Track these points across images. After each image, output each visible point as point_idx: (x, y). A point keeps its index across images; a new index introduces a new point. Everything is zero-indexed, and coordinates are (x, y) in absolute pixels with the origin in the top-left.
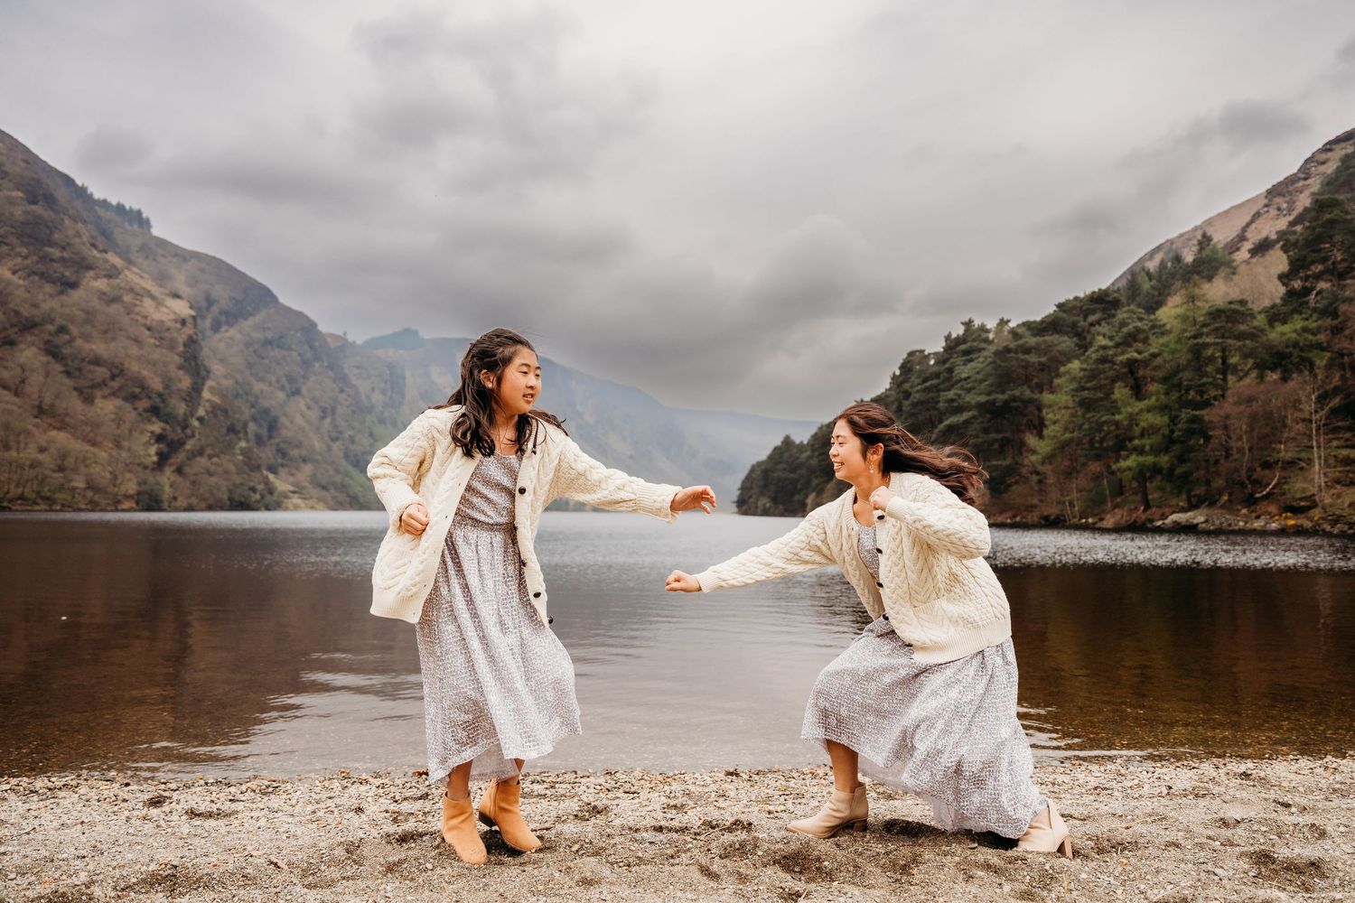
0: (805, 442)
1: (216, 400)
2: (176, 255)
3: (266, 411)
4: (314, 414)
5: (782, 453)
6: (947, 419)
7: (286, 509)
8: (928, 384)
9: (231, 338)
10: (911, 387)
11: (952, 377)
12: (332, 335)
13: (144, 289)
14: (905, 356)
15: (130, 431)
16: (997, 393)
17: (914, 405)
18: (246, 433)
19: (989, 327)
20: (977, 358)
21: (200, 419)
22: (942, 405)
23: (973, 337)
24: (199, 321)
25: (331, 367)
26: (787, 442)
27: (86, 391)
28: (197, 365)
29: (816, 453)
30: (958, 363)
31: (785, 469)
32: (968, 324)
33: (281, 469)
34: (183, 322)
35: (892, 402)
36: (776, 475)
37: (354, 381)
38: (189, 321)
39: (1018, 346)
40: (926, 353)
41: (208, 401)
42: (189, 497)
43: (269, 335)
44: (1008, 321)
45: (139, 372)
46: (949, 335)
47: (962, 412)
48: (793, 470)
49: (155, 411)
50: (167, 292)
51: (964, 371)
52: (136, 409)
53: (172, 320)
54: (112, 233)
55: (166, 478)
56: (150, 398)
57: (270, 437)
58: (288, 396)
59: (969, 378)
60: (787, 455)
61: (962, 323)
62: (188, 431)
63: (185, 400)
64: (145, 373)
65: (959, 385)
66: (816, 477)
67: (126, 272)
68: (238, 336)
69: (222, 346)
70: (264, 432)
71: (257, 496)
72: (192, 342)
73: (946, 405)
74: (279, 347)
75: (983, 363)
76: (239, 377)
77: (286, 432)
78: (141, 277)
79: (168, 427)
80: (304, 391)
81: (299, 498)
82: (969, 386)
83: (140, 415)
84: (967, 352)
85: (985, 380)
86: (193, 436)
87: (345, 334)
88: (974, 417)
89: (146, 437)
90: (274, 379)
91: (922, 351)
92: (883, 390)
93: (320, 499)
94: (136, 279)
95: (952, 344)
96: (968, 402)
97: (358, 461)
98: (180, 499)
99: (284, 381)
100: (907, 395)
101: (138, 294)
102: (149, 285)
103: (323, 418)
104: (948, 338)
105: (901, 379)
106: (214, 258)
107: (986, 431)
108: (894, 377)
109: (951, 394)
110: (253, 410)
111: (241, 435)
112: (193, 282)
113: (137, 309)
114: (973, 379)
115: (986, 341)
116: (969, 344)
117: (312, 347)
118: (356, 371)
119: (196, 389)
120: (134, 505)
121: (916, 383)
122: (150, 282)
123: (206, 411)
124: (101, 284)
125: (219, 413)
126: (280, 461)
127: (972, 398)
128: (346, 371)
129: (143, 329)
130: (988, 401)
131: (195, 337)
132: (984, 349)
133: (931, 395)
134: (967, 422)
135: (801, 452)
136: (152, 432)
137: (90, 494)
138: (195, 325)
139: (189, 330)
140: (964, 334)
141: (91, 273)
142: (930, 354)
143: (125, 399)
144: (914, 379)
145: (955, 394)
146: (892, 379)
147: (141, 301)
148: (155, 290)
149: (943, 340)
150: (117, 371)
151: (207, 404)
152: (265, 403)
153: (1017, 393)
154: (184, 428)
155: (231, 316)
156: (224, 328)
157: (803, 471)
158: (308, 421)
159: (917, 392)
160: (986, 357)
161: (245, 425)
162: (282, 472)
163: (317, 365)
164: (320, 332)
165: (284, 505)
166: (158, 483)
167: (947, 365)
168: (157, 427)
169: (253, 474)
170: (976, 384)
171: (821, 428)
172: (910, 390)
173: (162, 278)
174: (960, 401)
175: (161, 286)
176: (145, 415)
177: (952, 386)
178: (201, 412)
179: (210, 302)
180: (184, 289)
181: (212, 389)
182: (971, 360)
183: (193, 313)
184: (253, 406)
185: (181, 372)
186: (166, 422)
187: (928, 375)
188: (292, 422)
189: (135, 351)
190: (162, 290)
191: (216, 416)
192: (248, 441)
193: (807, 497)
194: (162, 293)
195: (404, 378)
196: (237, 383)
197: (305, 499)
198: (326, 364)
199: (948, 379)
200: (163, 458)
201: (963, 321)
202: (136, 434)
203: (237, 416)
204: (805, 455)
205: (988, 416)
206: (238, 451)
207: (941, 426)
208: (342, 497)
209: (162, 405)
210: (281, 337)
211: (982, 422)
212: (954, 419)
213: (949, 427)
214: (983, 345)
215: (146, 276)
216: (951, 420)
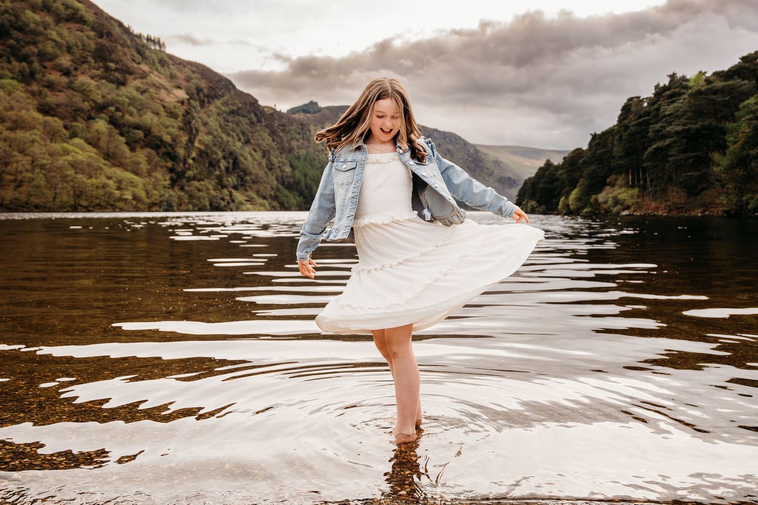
0: (560, 164)
1: (202, 147)
2: (178, 63)
3: (232, 153)
4: (258, 155)
5: (544, 172)
6: (655, 144)
7: (243, 210)
8: (641, 120)
9: (210, 111)
10: (629, 123)
11: (659, 115)
12: (267, 107)
13: (160, 84)
14: (625, 101)
15: (156, 166)
16: (692, 124)
17: (630, 135)
18: (219, 166)
19: (688, 77)
20: (678, 100)
21: (193, 159)
22: (651, 134)
23: (676, 85)
24: (192, 102)
25: (267, 126)
26: (548, 164)
27: (132, 144)
28: (191, 127)
29: (566, 171)
30: (664, 104)
32: (673, 76)
34: (182, 103)
37: (280, 133)
38: (186, 101)
39: (708, 89)
40: (641, 98)
41: (198, 148)
42: (188, 204)
43: (232, 108)
44: (705, 73)
45: (159, 133)
46: (658, 85)
47: (666, 139)
48: (551, 183)
49: (168, 155)
50: (174, 85)
51: (669, 109)
52: (158, 154)
53: (175, 102)
54: (144, 53)
55: (176, 193)
56: (165, 147)
57: (234, 169)
58: (243, 144)
59: (672, 114)
60: (547, 172)
61: (668, 76)
62: (187, 166)
63: (185, 148)
64: (162, 133)
65: (664, 119)
67: (151, 75)
68: (214, 109)
69: (205, 116)
70: (231, 166)
71: (226, 203)
72: (187, 114)
73: (654, 134)
74: (237, 115)
75: (682, 103)
76: (215, 133)
77: (243, 166)
78: (160, 77)
79: (176, 164)
80: (252, 141)
81: (250, 204)
82: (671, 120)
83: (161, 157)
84: (670, 96)
85: (683, 115)
86: (190, 169)
87: (275, 106)
88: (675, 142)
89: (164, 170)
90: (235, 135)
91: (638, 97)
92: (612, 125)
93: (262, 205)
94: (157, 79)
95: (660, 91)
96: (670, 131)
97: (283, 181)
98: (183, 204)
99: (241, 135)
100: (627, 128)
101: (157, 87)
102: (163, 81)
104: (657, 87)
105: (622, 118)
106: (199, 63)
109: (657, 126)
110: (224, 153)
111: (216, 168)
112: (188, 79)
113: (158, 96)
114: (675, 115)
115: (686, 87)
116: (672, 91)
117: (256, 114)
119: (191, 141)
120: (158, 209)
121: (633, 120)
122: (164, 80)
123: (197, 154)
124: (138, 83)
125: (204, 155)
126: (240, 183)
127: (673, 129)
128: (276, 128)
129: (161, 107)
130: (683, 130)
131: (189, 111)
132: (684, 94)
133: (643, 127)
134: (669, 146)
135: (557, 171)
136: (167, 167)
137: (134, 202)
138: (189, 104)
139: (186, 107)
140: (669, 84)
141: (133, 76)
142: (643, 99)
143: (152, 148)
144: (631, 117)
145: (661, 127)
146: (618, 117)
147: (160, 91)
148: (167, 85)
149: (654, 88)
150: (147, 131)
151: (197, 150)
152: (231, 149)
153: (706, 123)
154: (184, 164)
155: (210, 98)
156: (207, 105)
157: (558, 183)
158: (255, 159)
159: (633, 126)
160: (685, 99)
161: (219, 161)
162: (241, 189)
163: (259, 125)
164: (260, 105)
165: (240, 209)
166: (171, 196)
167: (656, 106)
168: (169, 164)
169: (223, 190)
170: (676, 118)
172: (628, 125)
173: (171, 77)
174: (664, 131)
175: (170, 82)
176: (163, 157)
177: (659, 121)
178: (194, 155)
179: (198, 90)
180: (183, 83)
181: (200, 142)
182: (674, 102)
183: (188, 97)
184: (223, 150)
185: (182, 132)
186: (174, 161)
187: (642, 113)
188: (245, 160)
189: (156, 120)
190: (171, 84)
192: (220, 171)
194: (172, 86)
196: (214, 137)
197: (253, 204)
198: (264, 124)
199: (656, 116)
200: (173, 182)
201: (669, 74)
202: (158, 168)
203: (214, 156)
204: (559, 172)
205: (685, 141)
206: (214, 177)
207: (650, 149)
208: (275, 203)
209: (172, 151)
210: (239, 109)
211: (680, 146)
212: (660, 144)
213: (656, 149)
214: (683, 91)
215: (162, 76)
216: (658, 144)
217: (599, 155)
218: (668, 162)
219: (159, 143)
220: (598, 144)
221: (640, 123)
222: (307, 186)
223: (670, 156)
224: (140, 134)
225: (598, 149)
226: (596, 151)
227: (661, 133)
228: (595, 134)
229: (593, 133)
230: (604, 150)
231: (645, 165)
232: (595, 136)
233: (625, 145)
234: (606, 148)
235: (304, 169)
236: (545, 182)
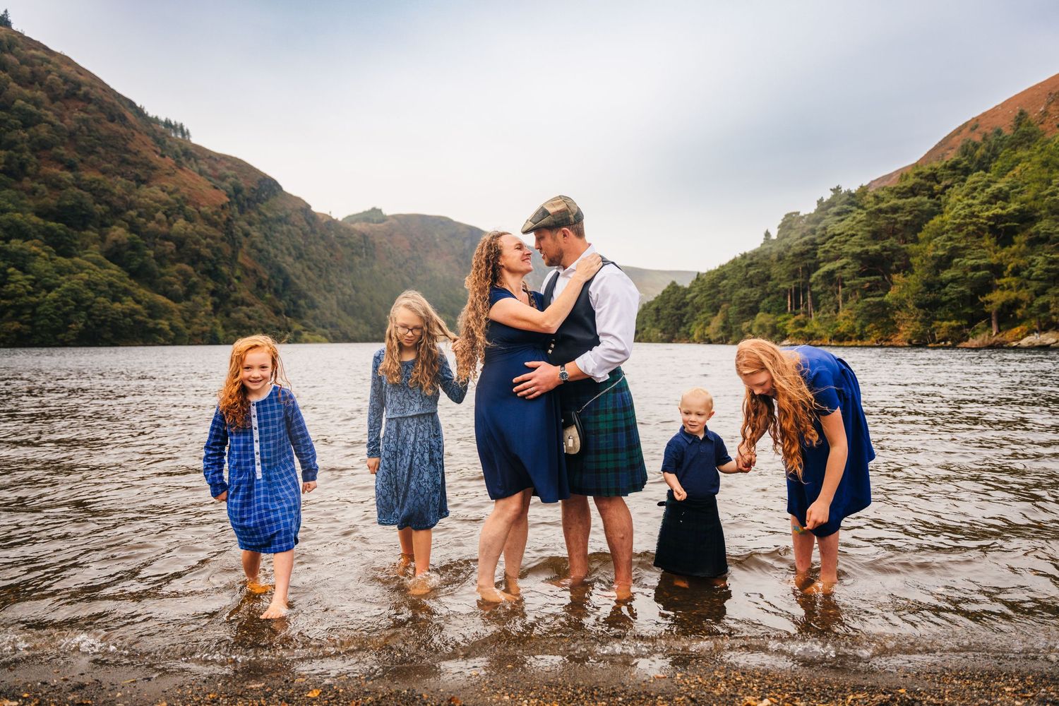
0: (687, 286)
1: (248, 264)
3: (281, 271)
6: (825, 266)
11: (826, 233)
14: (783, 217)
16: (870, 244)
18: (270, 288)
21: (238, 278)
23: (842, 200)
24: (232, 206)
26: (674, 286)
30: (832, 222)
32: (836, 190)
38: (227, 205)
39: (885, 207)
41: (242, 264)
47: (837, 261)
48: (680, 308)
49: (208, 273)
51: (838, 228)
56: (204, 263)
57: (285, 290)
58: (294, 259)
60: (673, 297)
62: (232, 287)
65: (834, 239)
68: (258, 216)
70: (281, 287)
72: (228, 221)
73: (823, 255)
77: (295, 287)
79: (218, 285)
80: (306, 256)
81: (309, 335)
82: (843, 240)
84: (837, 214)
85: (857, 235)
86: (235, 290)
88: (848, 264)
91: (798, 213)
95: (824, 206)
96: (843, 252)
99: (292, 249)
100: (788, 247)
104: (820, 202)
109: (826, 247)
114: (846, 234)
116: (837, 207)
117: (308, 223)
119: (234, 255)
121: (795, 238)
125: (250, 273)
126: (293, 308)
127: (847, 249)
130: (862, 252)
134: (841, 268)
135: (686, 294)
136: (209, 289)
138: (230, 209)
139: (226, 213)
140: (833, 199)
142: (803, 216)
143: (188, 263)
144: (794, 235)
145: (831, 247)
149: (816, 203)
151: (241, 267)
152: (280, 265)
153: (887, 244)
154: (229, 285)
156: (247, 211)
159: (797, 245)
161: (269, 282)
165: (299, 340)
167: (821, 224)
168: (211, 285)
170: (849, 238)
174: (835, 252)
178: (238, 272)
182: (843, 220)
183: (228, 200)
186: (217, 281)
187: (805, 231)
188: (297, 279)
191: (248, 275)
197: (312, 335)
199: (823, 235)
200: (216, 307)
201: (832, 188)
203: (262, 276)
204: (690, 295)
206: (265, 301)
207: (820, 272)
209: (213, 268)
210: (287, 216)
211: (855, 268)
213: (826, 272)
216: (828, 266)
219: (196, 257)
220: (749, 265)
221: (806, 241)
223: (845, 279)
224: (170, 246)
225: (750, 270)
227: (831, 254)
230: (757, 271)
236: (673, 307)
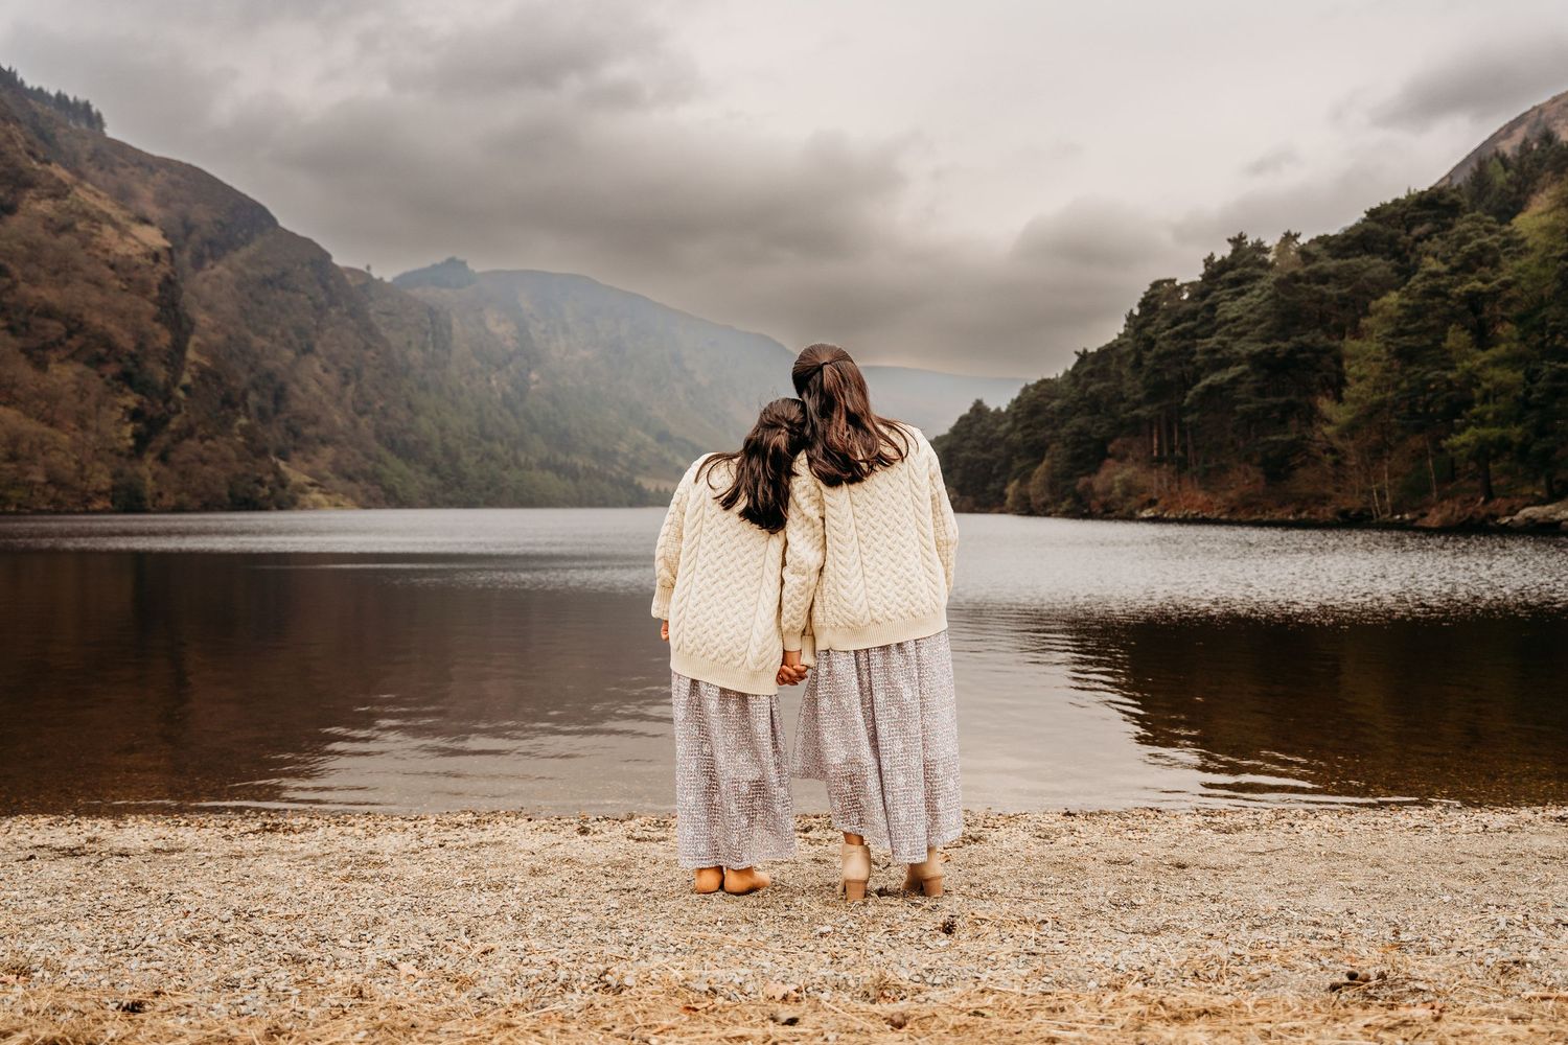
0: (1004, 409)
1: (206, 362)
2: (140, 164)
3: (270, 376)
4: (332, 379)
5: (971, 426)
6: (1207, 377)
7: (303, 508)
8: (1178, 328)
9: (218, 277)
10: (1156, 332)
11: (1214, 318)
12: (351, 270)
13: (102, 212)
15: (98, 406)
16: (1279, 339)
17: (1160, 358)
18: (246, 405)
19: (1267, 245)
20: (1250, 290)
21: (185, 388)
22: (1199, 357)
23: (1245, 259)
24: (176, 255)
25: (352, 314)
26: (979, 409)
27: (36, 353)
28: (177, 314)
29: (1020, 426)
30: (1224, 297)
31: (975, 447)
32: (1238, 242)
33: (292, 454)
34: (156, 257)
35: (1128, 354)
36: (963, 455)
37: (383, 332)
38: (164, 254)
39: (1310, 272)
40: (1178, 283)
41: (195, 363)
42: (177, 493)
43: (268, 272)
44: (1297, 236)
45: (104, 327)
46: (1211, 257)
47: (1228, 368)
48: (986, 448)
49: (127, 378)
50: (132, 216)
51: (1232, 308)
52: (102, 376)
53: (142, 255)
54: (54, 135)
55: (147, 469)
56: (120, 361)
57: (277, 411)
58: (297, 354)
59: (1239, 318)
60: (978, 427)
61: (1229, 240)
62: (172, 406)
63: (165, 363)
64: (112, 327)
65: (1225, 328)
66: (1019, 458)
67: (77, 189)
68: (228, 273)
69: (207, 287)
70: (269, 405)
71: (266, 491)
72: (168, 283)
73: (1205, 357)
74: (283, 288)
75: (1259, 296)
76: (231, 329)
77: (297, 405)
78: (97, 196)
79: (145, 401)
80: (319, 348)
81: (320, 492)
82: (1239, 330)
83: (108, 384)
85: (1260, 322)
86: (178, 411)
87: (368, 268)
88: (1244, 373)
89: (117, 414)
90: (278, 332)
91: (1172, 281)
92: (1116, 337)
93: (346, 494)
94: (91, 199)
95: (1215, 271)
96: (1237, 353)
97: (393, 441)
98: (166, 495)
99: (291, 334)
100: (1150, 343)
101: (94, 220)
102: (107, 206)
103: (346, 383)
104: (1209, 261)
105: (1141, 321)
106: (189, 166)
107: (1261, 392)
108: (1131, 317)
109: (1212, 342)
110: (253, 375)
111: (240, 409)
112: (163, 200)
113: (95, 240)
114: (1245, 319)
115: (1265, 265)
116: (1239, 270)
117: (325, 287)
118: (385, 319)
119: (179, 347)
120: (109, 505)
121: (1163, 326)
122: (109, 203)
123: (193, 377)
124: (46, 207)
125: (209, 379)
126: (291, 442)
127: (1242, 347)
128: (373, 319)
129: (104, 267)
130: (1265, 351)
131: (172, 277)
132: (1260, 277)
133: (1184, 343)
134: (1234, 381)
135: (998, 424)
136: (125, 407)
137: (52, 490)
138: (172, 260)
139: (164, 268)
140: (1232, 256)
141: (32, 192)
142: (1183, 285)
144: (1161, 321)
145: (1219, 343)
146: (1128, 319)
147: (100, 229)
148: (117, 214)
149: (1202, 264)
150: (75, 325)
151: (193, 368)
152: (269, 364)
153: (1306, 339)
154: (166, 402)
155: (217, 247)
156: (209, 264)
157: (1001, 450)
158: (326, 389)
159: (1164, 339)
160: (1262, 289)
161: (244, 395)
162: (296, 457)
163: (333, 311)
164: (335, 266)
165: (300, 502)
166: (137, 475)
167: (1207, 301)
168: (131, 400)
169: (258, 461)
170: (1248, 328)
171: (1026, 389)
172: (1154, 337)
173: (123, 196)
174: (1225, 351)
175: (123, 208)
176: (115, 384)
177: (1214, 331)
178: (186, 379)
179: (189, 228)
180: (152, 211)
181: (199, 349)
182: (1242, 293)
183: (168, 244)
184: (252, 370)
185: (157, 326)
186: (142, 393)
187: (1179, 315)
188: (304, 390)
189: (96, 297)
190: (123, 212)
191: (206, 384)
192: (248, 417)
193: (1005, 485)
194: (128, 218)
195: (450, 328)
196: (230, 338)
197: (329, 494)
198: (345, 310)
199: (1208, 321)
200: (141, 441)
201: (1231, 237)
202: (105, 410)
203: (233, 383)
204: (1003, 427)
205: (1266, 371)
206: (237, 431)
207: (1199, 387)
208: (375, 490)
209: (136, 371)
210: (284, 274)
211: (1256, 381)
212: (1216, 378)
213: (1210, 387)
214: (1259, 271)
215: (103, 194)
216: (1211, 378)
217: (1092, 394)
218: (1235, 413)
219: (103, 351)
220: (1091, 374)
221: (1178, 333)
222: (446, 451)
223: (1239, 401)
224: (56, 329)
225: (1091, 383)
226: (1086, 386)
227: (1219, 356)
228: (1085, 351)
229: (1081, 350)
230: (1103, 384)
231: (1188, 419)
232: (1084, 357)
233: (1148, 377)
234: (1106, 381)
235: (439, 414)
